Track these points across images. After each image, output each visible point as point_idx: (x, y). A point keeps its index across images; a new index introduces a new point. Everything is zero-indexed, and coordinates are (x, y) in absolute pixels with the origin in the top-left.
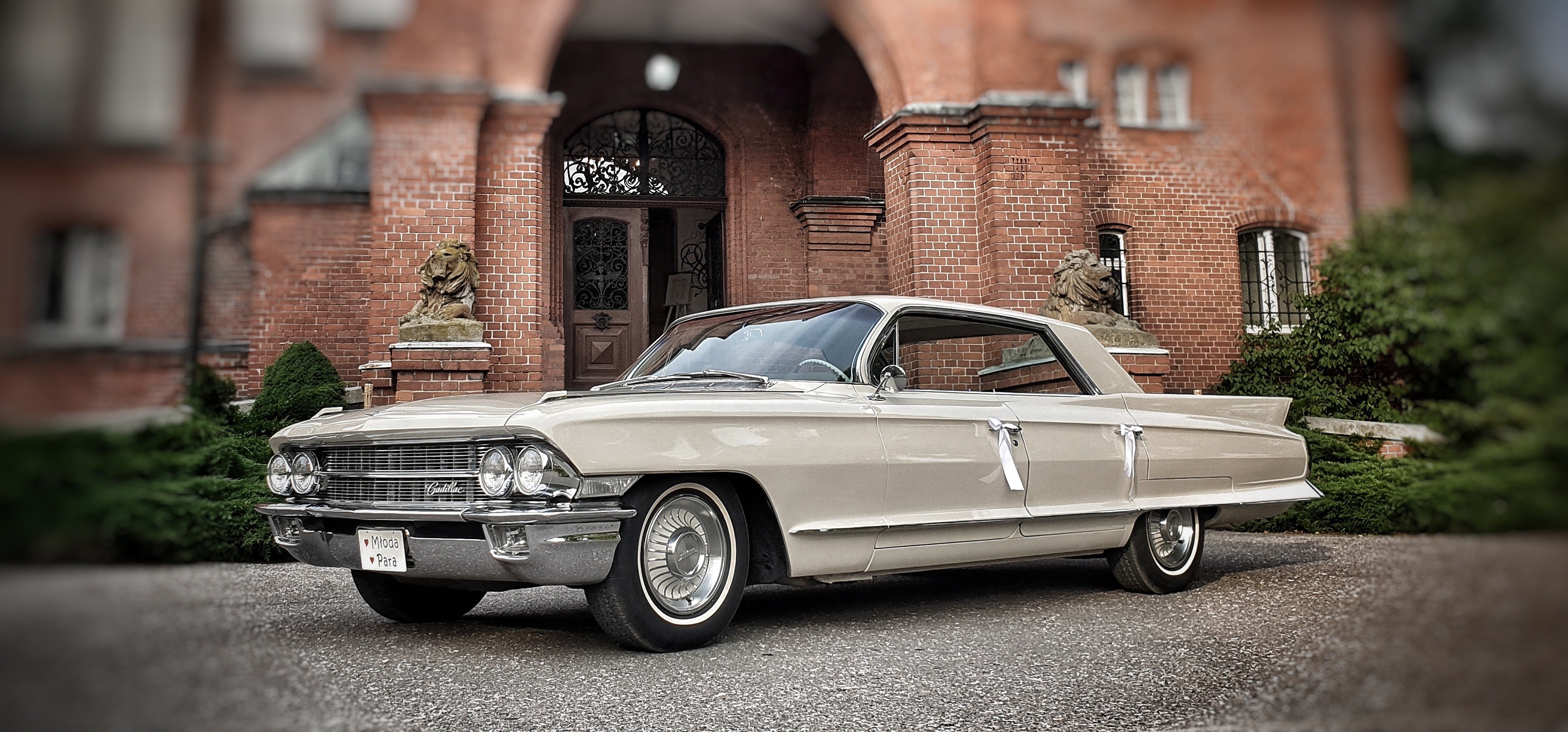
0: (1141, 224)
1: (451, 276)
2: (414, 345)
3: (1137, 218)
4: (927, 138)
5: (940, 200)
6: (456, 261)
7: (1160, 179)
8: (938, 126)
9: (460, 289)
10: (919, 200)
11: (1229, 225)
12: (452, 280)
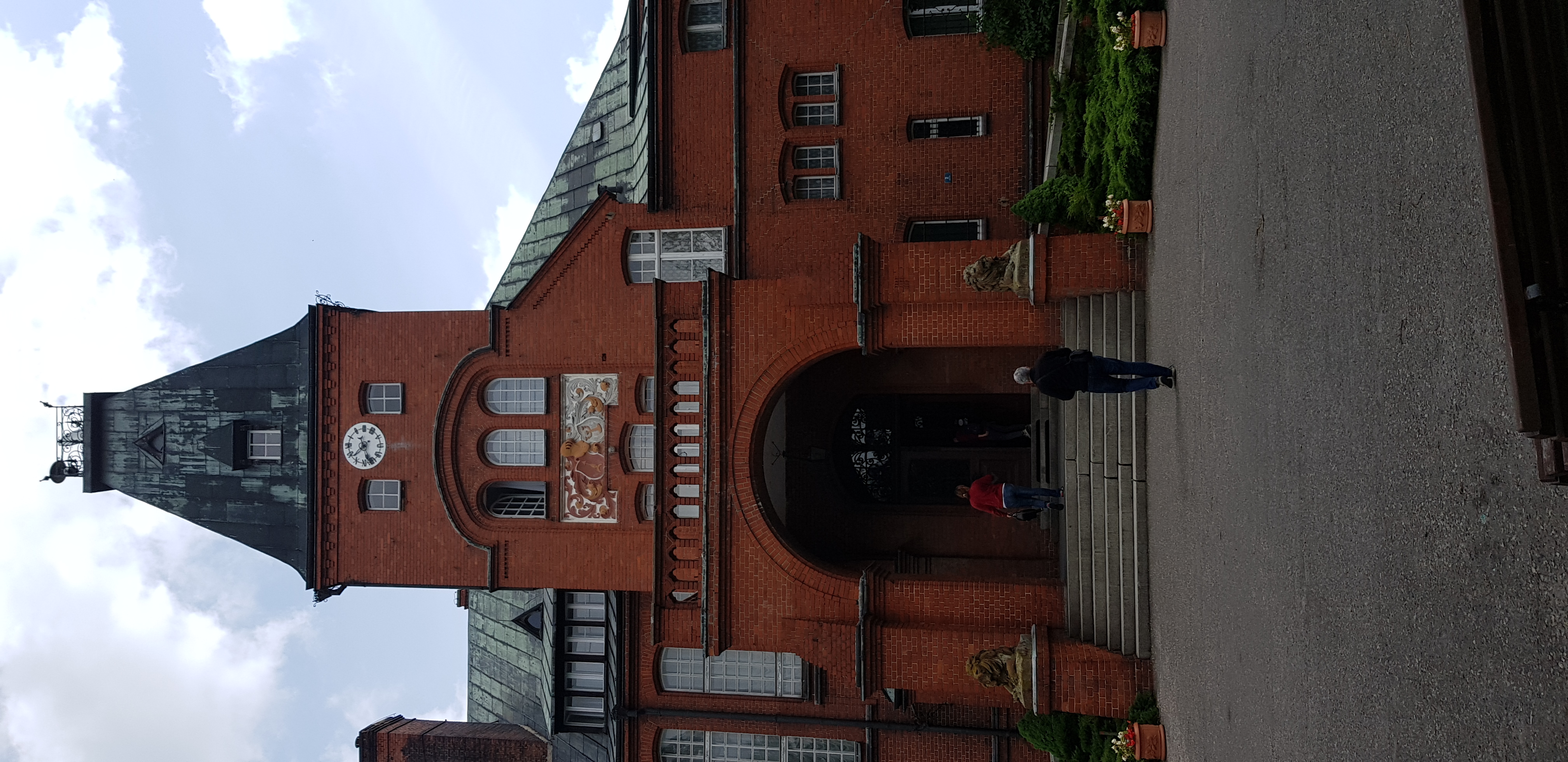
0: (907, 110)
1: (991, 671)
2: (1034, 701)
3: (903, 113)
4: (881, 335)
5: (920, 327)
6: (981, 667)
7: (875, 95)
8: (873, 328)
9: (997, 665)
10: (920, 340)
11: (907, 44)
12: (992, 670)
